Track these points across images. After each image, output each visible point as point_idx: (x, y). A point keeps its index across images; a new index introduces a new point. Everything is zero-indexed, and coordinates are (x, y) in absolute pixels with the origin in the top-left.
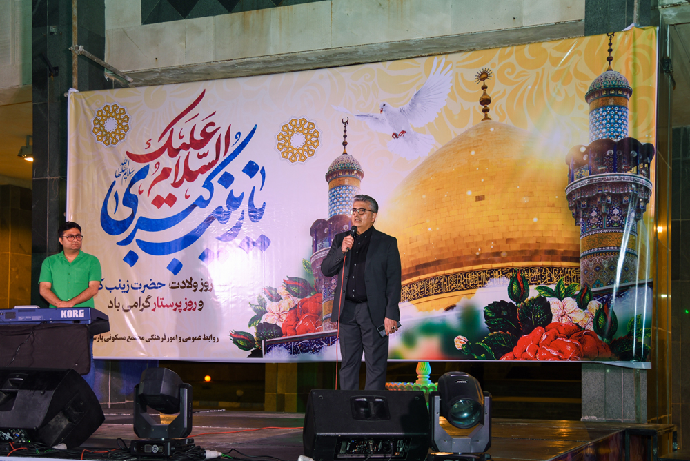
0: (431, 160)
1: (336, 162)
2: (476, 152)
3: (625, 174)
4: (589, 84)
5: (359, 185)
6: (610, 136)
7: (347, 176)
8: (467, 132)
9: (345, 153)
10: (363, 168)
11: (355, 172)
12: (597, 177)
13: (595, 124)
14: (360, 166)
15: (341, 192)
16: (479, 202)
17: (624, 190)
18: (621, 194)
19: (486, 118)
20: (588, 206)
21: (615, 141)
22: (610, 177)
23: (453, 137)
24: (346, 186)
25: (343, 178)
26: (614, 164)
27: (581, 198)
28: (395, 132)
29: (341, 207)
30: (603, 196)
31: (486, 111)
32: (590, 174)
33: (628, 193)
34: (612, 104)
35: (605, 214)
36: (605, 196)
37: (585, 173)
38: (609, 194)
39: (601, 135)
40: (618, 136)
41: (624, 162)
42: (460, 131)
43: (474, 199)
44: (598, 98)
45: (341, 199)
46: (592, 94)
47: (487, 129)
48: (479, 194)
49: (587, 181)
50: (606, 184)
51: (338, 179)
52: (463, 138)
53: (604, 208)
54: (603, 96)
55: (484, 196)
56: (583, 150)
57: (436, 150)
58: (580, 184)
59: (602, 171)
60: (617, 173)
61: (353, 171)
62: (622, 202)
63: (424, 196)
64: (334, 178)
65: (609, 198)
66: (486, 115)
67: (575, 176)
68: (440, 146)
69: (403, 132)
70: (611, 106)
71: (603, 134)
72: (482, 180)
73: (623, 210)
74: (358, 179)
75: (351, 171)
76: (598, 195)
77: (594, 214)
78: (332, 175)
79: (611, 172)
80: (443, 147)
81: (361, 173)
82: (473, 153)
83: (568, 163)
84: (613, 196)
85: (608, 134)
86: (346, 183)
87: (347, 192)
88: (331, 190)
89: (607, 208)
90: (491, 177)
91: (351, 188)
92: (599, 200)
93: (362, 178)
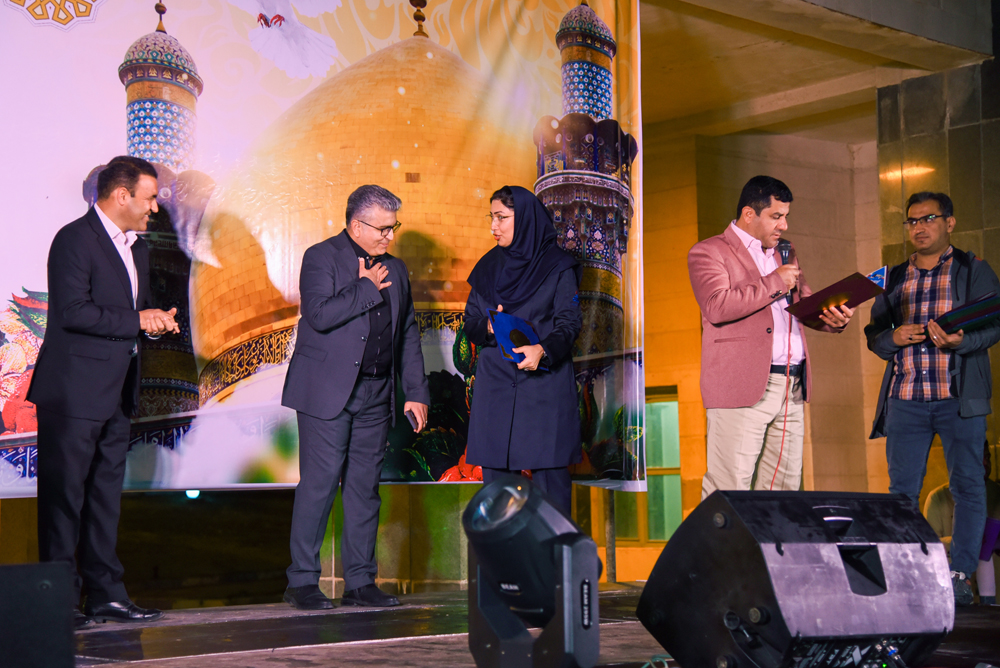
0: (331, 88)
1: (141, 45)
2: (408, 89)
3: (608, 176)
4: (560, 18)
5: (193, 106)
6: (589, 112)
7: (167, 82)
8: (390, 49)
9: (161, 30)
10: (202, 72)
11: (185, 76)
12: (575, 174)
13: (570, 87)
14: (193, 65)
15: (155, 114)
16: (410, 184)
17: (607, 202)
18: (604, 208)
19: (420, 32)
20: (564, 220)
21: (595, 120)
22: (589, 176)
23: (369, 53)
24: (165, 103)
25: (160, 85)
26: (595, 158)
27: (554, 205)
28: (264, 13)
29: (154, 147)
30: (582, 208)
31: (419, 18)
32: (565, 168)
33: (613, 207)
34: (589, 59)
35: (584, 236)
36: (585, 208)
37: (559, 164)
38: (590, 205)
39: (576, 107)
40: (598, 114)
41: (607, 158)
42: (381, 44)
43: (404, 178)
44: (570, 45)
45: (155, 130)
46: (563, 36)
47: (421, 52)
48: (413, 170)
49: (561, 178)
50: (585, 188)
51: (147, 84)
52: (383, 58)
53: (583, 225)
54: (579, 44)
55: (418, 175)
56: (555, 125)
57: (339, 70)
58: (552, 183)
59: (580, 167)
60: (598, 173)
61: (180, 73)
62: (605, 222)
63: (320, 156)
64: (137, 80)
65: (590, 212)
66: (420, 26)
67: (546, 168)
68: (347, 64)
69: (280, 18)
70: (588, 63)
71: (580, 107)
72: (416, 145)
73: (607, 235)
74: (191, 92)
75: (176, 71)
76: (575, 203)
77: (571, 234)
78: (132, 71)
79: (591, 170)
80: (352, 68)
81: (195, 81)
82: (402, 91)
83: (536, 143)
84: (595, 209)
85: (586, 107)
86: (166, 97)
87: (168, 115)
88: (131, 104)
89: (587, 227)
90: (429, 142)
91: (175, 109)
92: (577, 212)
93: (200, 92)
